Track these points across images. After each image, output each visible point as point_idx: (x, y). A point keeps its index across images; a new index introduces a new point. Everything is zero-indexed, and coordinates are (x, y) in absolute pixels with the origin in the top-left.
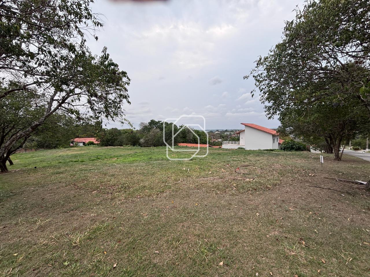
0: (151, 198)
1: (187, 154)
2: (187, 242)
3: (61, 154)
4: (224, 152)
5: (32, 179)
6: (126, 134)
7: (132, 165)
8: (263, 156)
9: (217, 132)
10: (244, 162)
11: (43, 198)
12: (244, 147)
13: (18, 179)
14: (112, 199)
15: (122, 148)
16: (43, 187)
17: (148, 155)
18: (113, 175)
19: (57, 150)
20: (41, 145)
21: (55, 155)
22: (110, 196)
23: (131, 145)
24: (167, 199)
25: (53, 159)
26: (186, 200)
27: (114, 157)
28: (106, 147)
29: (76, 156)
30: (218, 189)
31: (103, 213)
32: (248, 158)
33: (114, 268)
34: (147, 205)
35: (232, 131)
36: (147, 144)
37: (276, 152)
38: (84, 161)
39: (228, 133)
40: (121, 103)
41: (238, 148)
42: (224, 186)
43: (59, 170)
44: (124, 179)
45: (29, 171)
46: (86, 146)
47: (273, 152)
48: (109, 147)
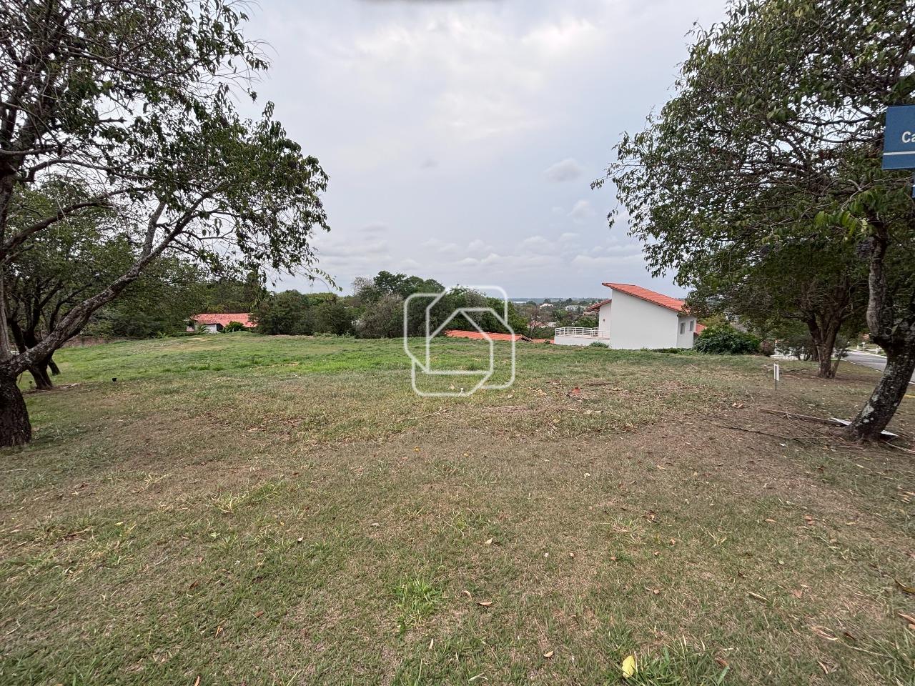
0: (373, 442)
1: (466, 357)
2: (433, 512)
3: (166, 351)
4: (555, 352)
5: (113, 403)
6: (320, 304)
7: (334, 378)
8: (650, 363)
9: (546, 305)
10: (596, 376)
11: (147, 437)
12: (606, 342)
13: (82, 402)
14: (290, 443)
15: (311, 341)
16: (143, 418)
17: (372, 357)
18: (291, 398)
19: (157, 342)
20: (118, 330)
21: (154, 353)
22: (286, 438)
23: (333, 333)
24: (406, 445)
25: (151, 362)
26: (447, 446)
27: (294, 359)
28: (272, 337)
29: (202, 357)
30: (518, 429)
31: (273, 466)
32: (610, 367)
33: (299, 542)
34: (363, 455)
35: (584, 303)
36: (371, 332)
37: (683, 356)
38: (222, 369)
39: (574, 308)
40: (308, 232)
41: (592, 345)
42: (533, 423)
43: (169, 387)
44: (316, 405)
45: (102, 387)
46: (224, 332)
47: (677, 356)
48: (280, 337)
